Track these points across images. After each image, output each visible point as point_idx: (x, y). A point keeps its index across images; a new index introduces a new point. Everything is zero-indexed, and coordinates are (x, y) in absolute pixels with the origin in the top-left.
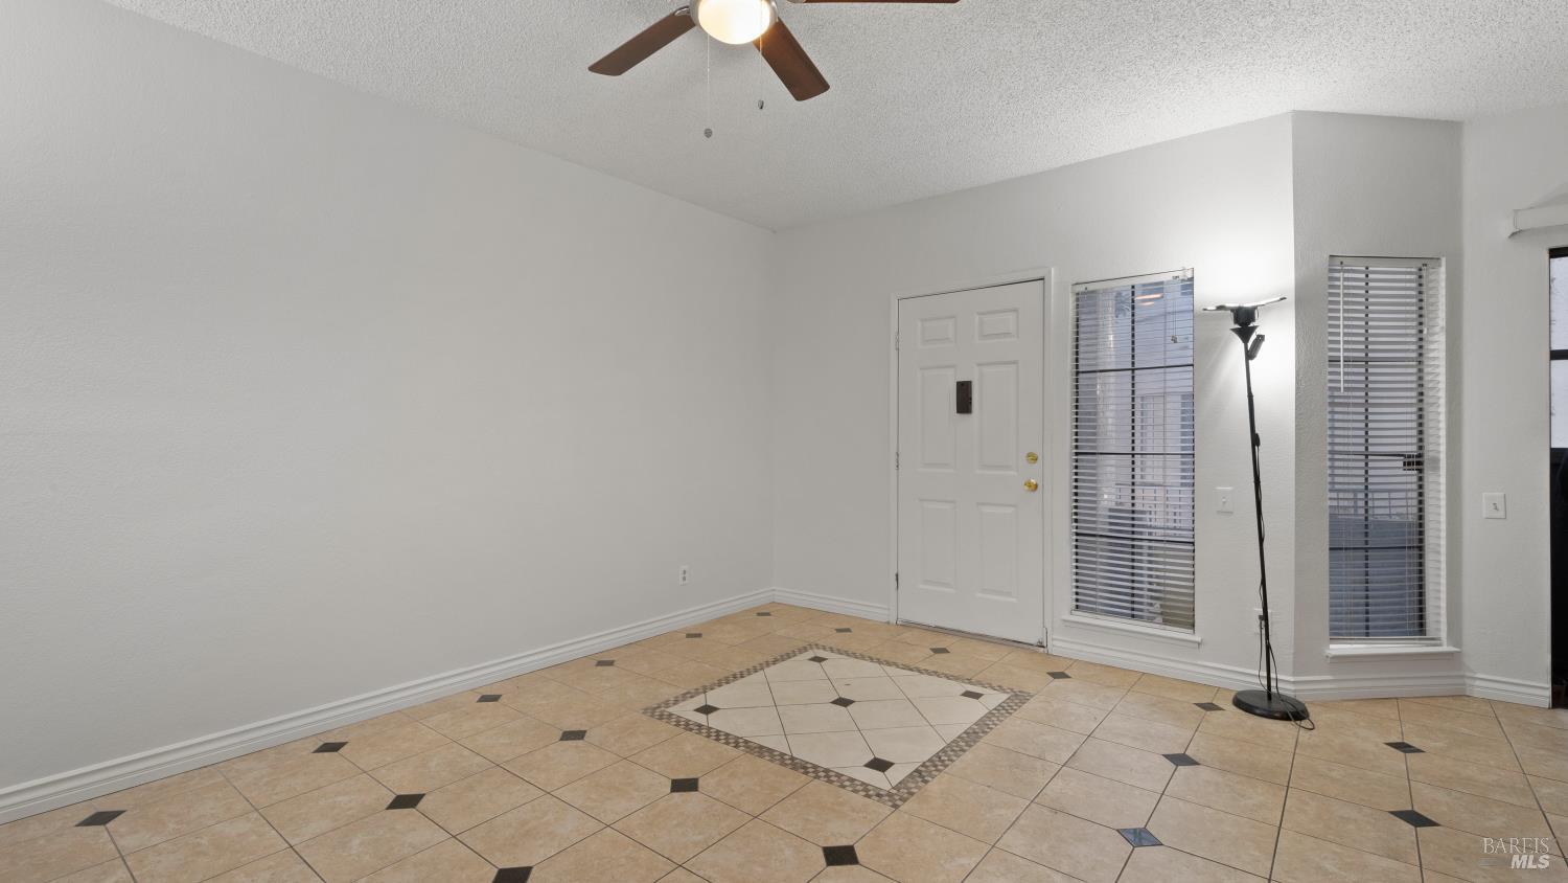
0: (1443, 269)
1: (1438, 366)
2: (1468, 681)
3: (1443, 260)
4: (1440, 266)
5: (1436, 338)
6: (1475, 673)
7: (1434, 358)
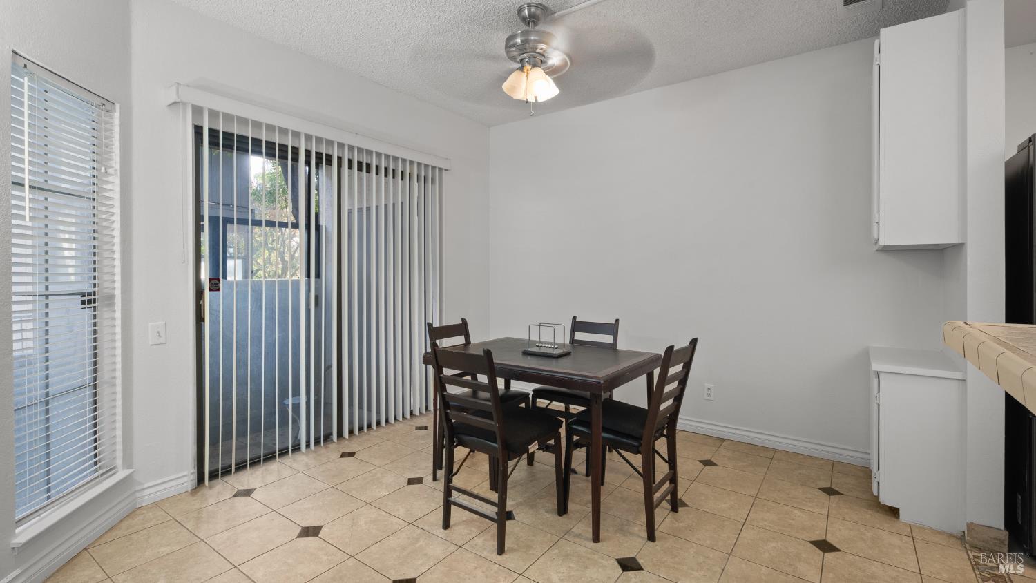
0: (117, 115)
1: (112, 206)
2: (138, 495)
3: (118, 106)
4: (115, 111)
5: (110, 179)
6: (143, 484)
7: (109, 198)
